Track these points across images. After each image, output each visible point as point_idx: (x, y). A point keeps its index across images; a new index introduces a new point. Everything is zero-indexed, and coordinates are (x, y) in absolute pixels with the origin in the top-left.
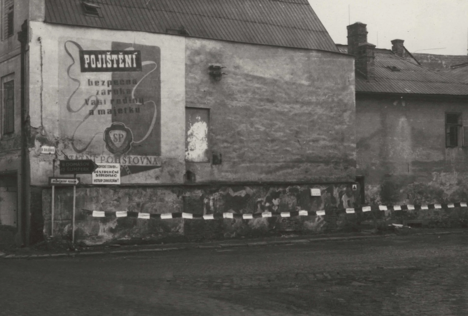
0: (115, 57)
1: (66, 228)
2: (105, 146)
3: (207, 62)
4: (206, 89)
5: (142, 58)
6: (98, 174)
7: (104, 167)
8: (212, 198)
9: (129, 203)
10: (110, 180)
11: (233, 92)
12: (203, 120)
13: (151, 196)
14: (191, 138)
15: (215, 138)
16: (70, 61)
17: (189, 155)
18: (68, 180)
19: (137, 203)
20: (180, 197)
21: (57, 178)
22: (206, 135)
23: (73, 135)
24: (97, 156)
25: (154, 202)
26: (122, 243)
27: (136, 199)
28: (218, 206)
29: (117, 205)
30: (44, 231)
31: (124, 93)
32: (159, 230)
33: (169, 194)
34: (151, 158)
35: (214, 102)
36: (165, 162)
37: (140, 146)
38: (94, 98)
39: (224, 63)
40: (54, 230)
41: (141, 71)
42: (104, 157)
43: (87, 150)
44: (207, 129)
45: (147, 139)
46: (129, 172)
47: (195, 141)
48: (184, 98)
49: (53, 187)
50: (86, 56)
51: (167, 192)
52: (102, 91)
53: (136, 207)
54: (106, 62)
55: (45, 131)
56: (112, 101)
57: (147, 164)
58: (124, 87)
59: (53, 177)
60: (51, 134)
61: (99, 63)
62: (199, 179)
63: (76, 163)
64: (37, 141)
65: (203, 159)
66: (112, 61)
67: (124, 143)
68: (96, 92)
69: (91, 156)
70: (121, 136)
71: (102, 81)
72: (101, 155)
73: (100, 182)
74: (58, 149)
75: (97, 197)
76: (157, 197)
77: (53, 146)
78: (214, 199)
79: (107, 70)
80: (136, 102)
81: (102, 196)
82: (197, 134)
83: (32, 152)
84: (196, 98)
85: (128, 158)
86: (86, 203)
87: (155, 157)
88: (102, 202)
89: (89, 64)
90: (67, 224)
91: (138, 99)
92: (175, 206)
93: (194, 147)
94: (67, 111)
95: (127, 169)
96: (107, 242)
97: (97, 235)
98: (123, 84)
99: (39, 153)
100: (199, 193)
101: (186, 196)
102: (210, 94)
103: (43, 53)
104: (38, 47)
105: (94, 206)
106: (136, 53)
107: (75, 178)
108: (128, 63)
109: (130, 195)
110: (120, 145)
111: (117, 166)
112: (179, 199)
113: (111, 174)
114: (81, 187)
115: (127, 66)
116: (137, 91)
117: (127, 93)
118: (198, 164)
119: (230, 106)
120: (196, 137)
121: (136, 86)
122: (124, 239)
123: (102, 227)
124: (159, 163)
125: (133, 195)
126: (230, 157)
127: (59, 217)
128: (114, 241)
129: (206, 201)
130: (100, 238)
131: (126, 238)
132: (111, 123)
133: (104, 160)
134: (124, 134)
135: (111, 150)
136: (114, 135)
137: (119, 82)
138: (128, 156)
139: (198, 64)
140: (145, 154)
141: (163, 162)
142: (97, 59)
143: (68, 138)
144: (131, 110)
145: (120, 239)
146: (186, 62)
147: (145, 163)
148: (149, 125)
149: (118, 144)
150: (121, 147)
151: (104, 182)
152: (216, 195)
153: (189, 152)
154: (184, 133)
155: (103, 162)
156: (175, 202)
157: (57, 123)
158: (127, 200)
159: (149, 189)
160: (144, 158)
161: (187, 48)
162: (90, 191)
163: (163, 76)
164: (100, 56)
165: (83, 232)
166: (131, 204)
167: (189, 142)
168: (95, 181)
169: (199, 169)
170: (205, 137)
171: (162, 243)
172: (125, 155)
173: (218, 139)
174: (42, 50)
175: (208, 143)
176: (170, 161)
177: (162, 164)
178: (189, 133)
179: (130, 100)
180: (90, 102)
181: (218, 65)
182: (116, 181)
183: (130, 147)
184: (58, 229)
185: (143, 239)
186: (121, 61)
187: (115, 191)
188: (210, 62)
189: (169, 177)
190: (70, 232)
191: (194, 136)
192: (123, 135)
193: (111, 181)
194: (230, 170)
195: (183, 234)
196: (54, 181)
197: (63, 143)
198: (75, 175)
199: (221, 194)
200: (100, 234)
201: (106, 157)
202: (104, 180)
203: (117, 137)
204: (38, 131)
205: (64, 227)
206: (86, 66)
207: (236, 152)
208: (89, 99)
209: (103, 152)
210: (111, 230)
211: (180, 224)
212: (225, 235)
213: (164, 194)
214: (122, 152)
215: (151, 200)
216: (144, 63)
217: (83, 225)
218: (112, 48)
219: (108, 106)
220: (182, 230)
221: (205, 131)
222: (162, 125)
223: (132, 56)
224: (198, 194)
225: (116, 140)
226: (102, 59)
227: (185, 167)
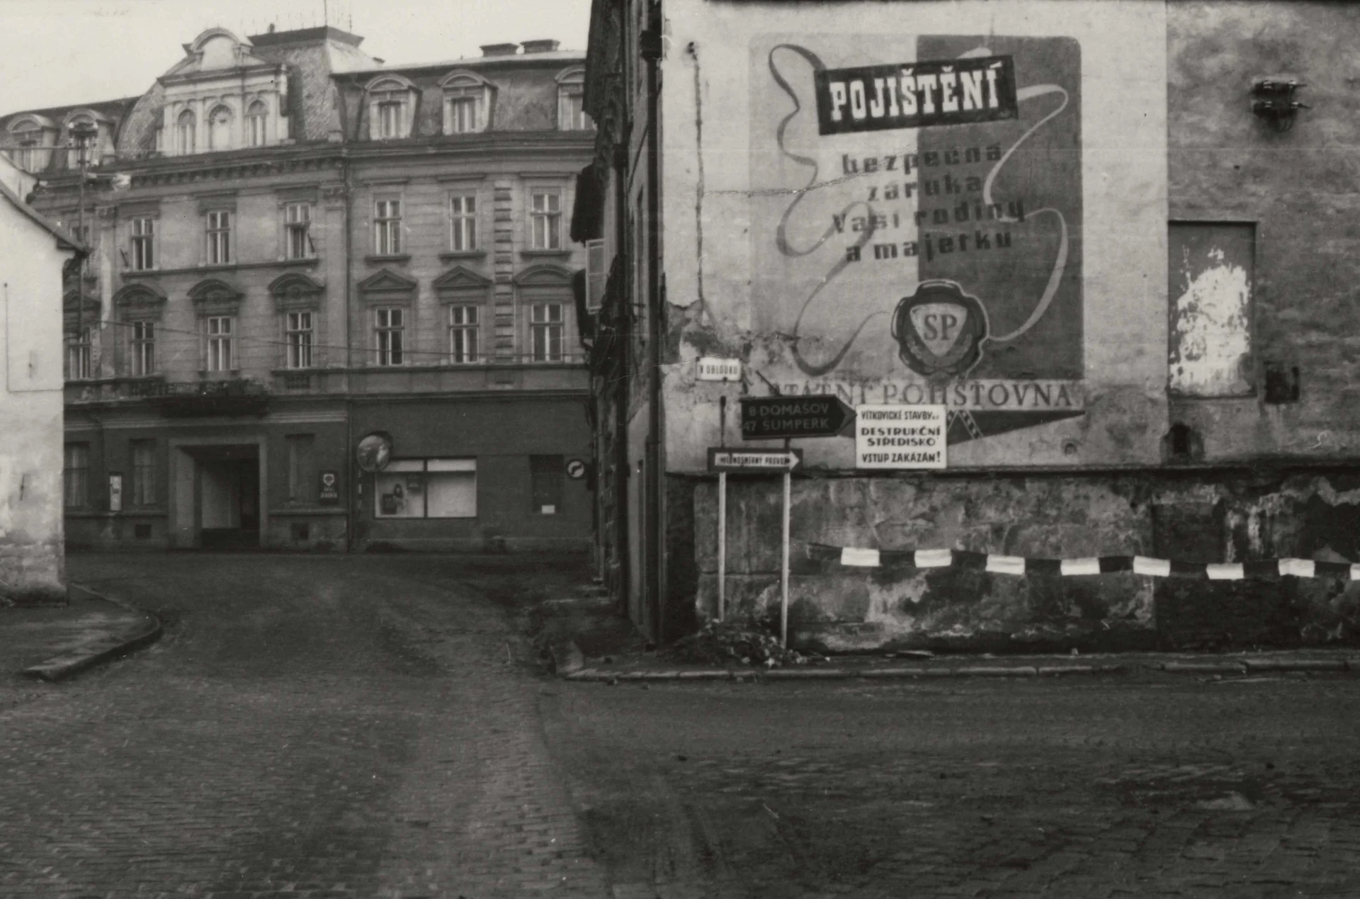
0: (928, 81)
1: (764, 599)
2: (896, 354)
3: (1245, 76)
4: (1244, 158)
5: (1018, 79)
6: (875, 438)
7: (895, 416)
8: (1254, 510)
9: (966, 524)
10: (913, 455)
11: (1342, 163)
12: (1231, 261)
13: (1040, 503)
14: (1191, 319)
15: (1275, 318)
16: (787, 106)
17: (1183, 376)
18: (764, 456)
19: (992, 524)
20: (1142, 508)
21: (731, 451)
22: (1242, 309)
23: (797, 324)
24: (870, 383)
25: (1050, 524)
26: (942, 647)
27: (991, 514)
28: (1276, 538)
29: (926, 530)
30: (698, 604)
31: (958, 189)
32: (1069, 610)
33: (1102, 497)
34: (1049, 386)
35: (1270, 200)
36: (1098, 398)
37: (1011, 349)
38: (861, 211)
39: (1307, 70)
40: (726, 603)
41: (1017, 118)
42: (895, 387)
43: (840, 367)
44: (1246, 291)
45: (1034, 328)
46: (974, 431)
47: (1205, 327)
48: (1165, 195)
49: (723, 477)
50: (836, 87)
51: (1093, 491)
52: (887, 187)
53: (990, 536)
54: (900, 99)
55: (710, 315)
56: (920, 216)
57: (1036, 404)
58: (960, 174)
59: (722, 449)
60: (728, 323)
61: (877, 104)
62: (1214, 449)
63: (790, 407)
64: (687, 343)
65: (1232, 387)
66: (920, 95)
67: (959, 342)
68: (867, 194)
69: (852, 385)
70: (949, 321)
71: (886, 158)
72: (884, 382)
73: (880, 461)
74: (751, 365)
75: (862, 506)
76: (1059, 509)
77: (734, 357)
78: (1261, 515)
79: (902, 122)
80: (999, 216)
81: (876, 503)
82: (1210, 304)
83: (672, 375)
84: (1205, 192)
85: (972, 388)
86: (824, 523)
87: (1065, 382)
88: (877, 521)
89: (846, 109)
90: (766, 585)
91: (1005, 206)
92: (1122, 537)
93: (1198, 348)
94: (777, 253)
95: (969, 422)
96: (894, 640)
97: (861, 619)
98: (957, 162)
99: (691, 379)
100: (1209, 495)
101: (1162, 506)
102: (1258, 175)
103: (702, 88)
104: (692, 71)
105: (851, 534)
106: (999, 65)
107: (786, 450)
108: (972, 98)
109: (970, 501)
110: (944, 350)
111: (933, 415)
112: (1136, 513)
113: (917, 437)
114: (810, 478)
115: (968, 105)
116: (1001, 180)
117: (969, 188)
118: (1214, 401)
119: (1330, 211)
120: (1208, 315)
121: (999, 165)
122: (951, 633)
123: (877, 596)
124: (1078, 402)
125: (979, 501)
126: (1328, 377)
127: (744, 565)
128: (918, 639)
129: (1233, 521)
130: (872, 628)
131: (957, 631)
132: (917, 284)
133: (894, 395)
134: (960, 314)
135: (917, 365)
136: (927, 318)
137: (941, 157)
138: (971, 382)
139: (1213, 81)
140: (1026, 374)
141: (1091, 399)
142: (870, 93)
143: (779, 333)
144: (982, 242)
145: (936, 634)
146: (1168, 76)
147: (1030, 401)
148: (1042, 284)
149: (938, 348)
150: (949, 354)
151: (894, 461)
152: (1272, 503)
153: (1184, 363)
154: (1164, 304)
155: (890, 401)
156: (1122, 524)
157: (747, 289)
158: (960, 515)
159: (1032, 482)
160: (1026, 388)
161: (1172, 34)
162: (840, 490)
163: (1088, 129)
164: (879, 84)
165: (814, 611)
166: (972, 528)
167: (1182, 333)
168: (865, 459)
169: (1217, 417)
170: (1241, 313)
171: (1075, 651)
172: (962, 378)
173: (1284, 321)
174: (701, 81)
175: (1252, 336)
176: (1115, 394)
177: (1087, 403)
178: (1182, 303)
179: (978, 212)
180: (848, 224)
181: (1284, 79)
182: (932, 458)
183: (977, 354)
184: (738, 600)
185: (1013, 636)
186: (947, 92)
187: (921, 490)
188: (1259, 71)
189: (1109, 445)
190: (775, 609)
191: (1202, 313)
192: (954, 319)
193: (917, 457)
194: (1329, 419)
195: (1149, 626)
196: (723, 460)
197: (766, 347)
198: (788, 440)
199: (1289, 499)
200: (872, 616)
201: (901, 385)
202: (894, 455)
203: (937, 324)
204: (691, 314)
205: (758, 594)
206: (837, 115)
207: (1353, 361)
208: (844, 216)
209: (891, 371)
210: (908, 607)
211: (1140, 593)
212: (1303, 633)
213: (1087, 497)
214: (952, 370)
215: (1039, 515)
216: (1023, 94)
217: (815, 591)
218: (919, 54)
219: (907, 232)
220: (1147, 611)
221: (1241, 295)
222: (1085, 283)
223: (984, 76)
224: (1204, 497)
225: (931, 335)
226: (886, 91)
227: (1166, 412)
